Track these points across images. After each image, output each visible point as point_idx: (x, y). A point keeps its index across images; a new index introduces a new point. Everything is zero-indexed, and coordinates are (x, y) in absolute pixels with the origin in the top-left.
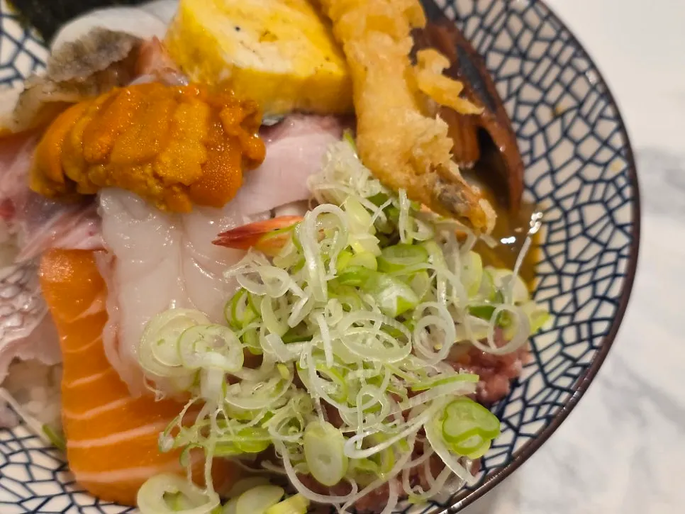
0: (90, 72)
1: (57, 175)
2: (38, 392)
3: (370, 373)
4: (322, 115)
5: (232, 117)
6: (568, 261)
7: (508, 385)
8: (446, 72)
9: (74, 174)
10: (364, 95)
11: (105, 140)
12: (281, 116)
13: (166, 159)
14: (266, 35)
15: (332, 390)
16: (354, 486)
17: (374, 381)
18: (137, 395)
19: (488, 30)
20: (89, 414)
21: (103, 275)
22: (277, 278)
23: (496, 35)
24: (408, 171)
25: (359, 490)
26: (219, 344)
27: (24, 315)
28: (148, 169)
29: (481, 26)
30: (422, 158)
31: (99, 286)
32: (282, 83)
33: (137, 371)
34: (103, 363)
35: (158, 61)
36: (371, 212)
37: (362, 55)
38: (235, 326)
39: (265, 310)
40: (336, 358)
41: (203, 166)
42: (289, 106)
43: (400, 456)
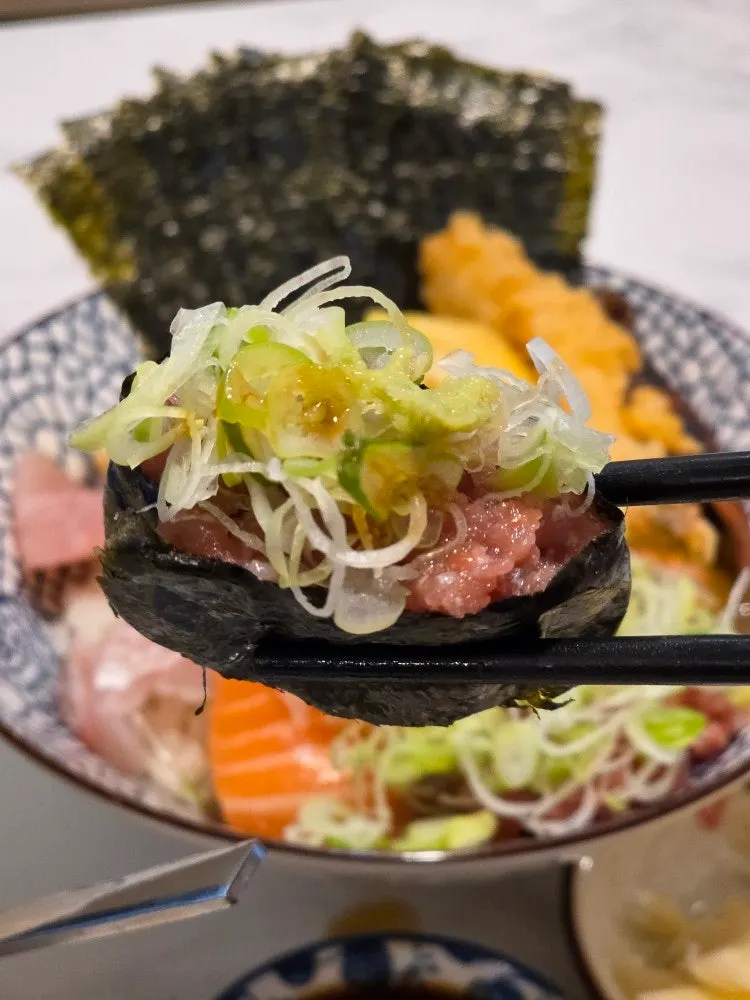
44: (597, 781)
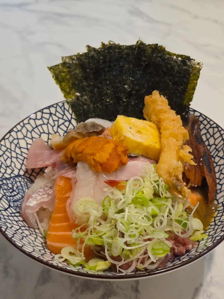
0: (87, 131)
1: (69, 156)
2: (46, 220)
3: (136, 226)
4: (151, 159)
5: (120, 149)
6: (219, 221)
7: (185, 250)
8: (189, 152)
9: (73, 156)
10: (162, 153)
11: (83, 147)
12: (137, 155)
13: (97, 155)
14: (139, 132)
15: (124, 229)
16: (123, 260)
17: (137, 228)
18: (71, 222)
19: (217, 150)
20: (57, 225)
21: (73, 185)
22: (118, 194)
23: (219, 152)
24: (167, 175)
25: (124, 261)
26: (97, 210)
27: (49, 194)
28: (92, 157)
29: (215, 148)
30: (172, 172)
31: (71, 189)
32: (139, 145)
33: (73, 213)
34: (65, 211)
35: (106, 132)
36: (152, 184)
37: (165, 143)
38: (103, 206)
39: (112, 203)
40: (128, 220)
41: (107, 159)
42: (141, 153)
43: (138, 253)
44: (138, 260)
